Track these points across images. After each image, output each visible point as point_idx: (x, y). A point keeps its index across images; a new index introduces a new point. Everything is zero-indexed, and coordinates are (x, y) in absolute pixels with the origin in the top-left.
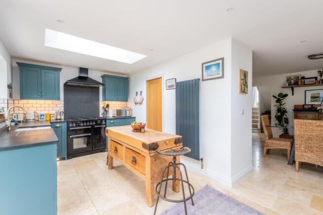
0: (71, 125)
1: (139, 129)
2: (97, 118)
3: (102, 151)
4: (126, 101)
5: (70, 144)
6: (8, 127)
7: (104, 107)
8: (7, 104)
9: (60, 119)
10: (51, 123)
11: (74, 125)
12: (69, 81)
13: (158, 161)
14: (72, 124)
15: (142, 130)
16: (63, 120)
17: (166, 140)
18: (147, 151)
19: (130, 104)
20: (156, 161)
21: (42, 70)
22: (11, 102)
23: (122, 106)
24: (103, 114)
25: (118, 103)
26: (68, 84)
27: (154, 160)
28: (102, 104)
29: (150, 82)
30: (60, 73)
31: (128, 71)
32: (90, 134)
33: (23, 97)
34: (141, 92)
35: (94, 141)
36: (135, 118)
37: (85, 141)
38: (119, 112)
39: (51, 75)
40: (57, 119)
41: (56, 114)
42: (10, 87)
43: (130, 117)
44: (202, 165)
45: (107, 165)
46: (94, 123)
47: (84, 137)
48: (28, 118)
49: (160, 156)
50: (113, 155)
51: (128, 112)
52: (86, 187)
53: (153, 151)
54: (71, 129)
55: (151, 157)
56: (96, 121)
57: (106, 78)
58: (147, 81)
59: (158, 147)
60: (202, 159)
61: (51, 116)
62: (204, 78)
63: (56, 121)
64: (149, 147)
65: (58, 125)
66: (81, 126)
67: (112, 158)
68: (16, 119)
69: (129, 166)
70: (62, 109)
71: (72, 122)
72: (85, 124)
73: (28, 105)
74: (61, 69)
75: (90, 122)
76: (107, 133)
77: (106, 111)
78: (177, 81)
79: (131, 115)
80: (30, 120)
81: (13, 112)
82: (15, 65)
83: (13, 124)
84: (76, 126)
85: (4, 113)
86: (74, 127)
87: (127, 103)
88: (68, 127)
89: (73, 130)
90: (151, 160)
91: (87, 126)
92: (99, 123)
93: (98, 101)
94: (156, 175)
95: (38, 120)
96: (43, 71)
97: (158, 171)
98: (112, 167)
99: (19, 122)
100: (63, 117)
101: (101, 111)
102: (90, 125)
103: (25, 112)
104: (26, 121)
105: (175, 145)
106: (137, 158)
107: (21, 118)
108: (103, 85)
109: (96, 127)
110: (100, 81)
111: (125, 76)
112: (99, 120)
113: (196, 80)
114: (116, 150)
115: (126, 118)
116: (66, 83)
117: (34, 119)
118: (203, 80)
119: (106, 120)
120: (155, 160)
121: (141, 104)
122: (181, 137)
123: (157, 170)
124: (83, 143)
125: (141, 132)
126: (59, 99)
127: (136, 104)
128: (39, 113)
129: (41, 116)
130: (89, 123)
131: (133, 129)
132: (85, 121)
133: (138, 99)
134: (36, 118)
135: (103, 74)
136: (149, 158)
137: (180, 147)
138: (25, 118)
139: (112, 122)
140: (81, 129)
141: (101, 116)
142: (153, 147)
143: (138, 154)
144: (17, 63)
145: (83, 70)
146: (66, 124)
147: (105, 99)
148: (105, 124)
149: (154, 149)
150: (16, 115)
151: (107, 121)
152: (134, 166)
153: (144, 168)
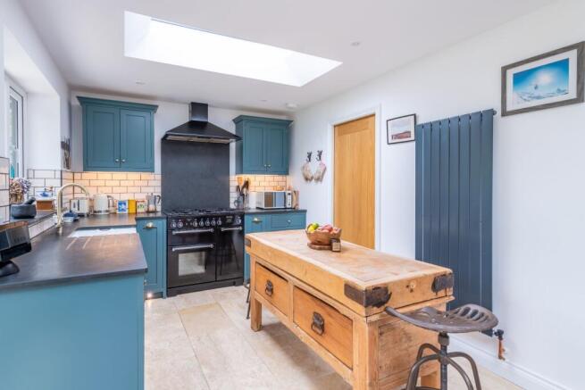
0: (174, 226)
1: (326, 242)
2: (224, 212)
3: (234, 284)
4: (286, 172)
5: (172, 264)
6: (58, 228)
7: (238, 187)
8: (59, 181)
9: (155, 212)
10: (137, 219)
11: (181, 225)
12: (171, 131)
13: (388, 337)
14: (177, 222)
15: (334, 244)
16: (159, 214)
17: (410, 281)
18: (360, 309)
19: (294, 180)
20: (383, 337)
21: (122, 111)
22: (68, 175)
23: (276, 184)
24: (238, 201)
25: (269, 177)
26: (169, 138)
27: (376, 333)
28: (235, 180)
29: (342, 128)
30: (155, 115)
31: (291, 105)
32: (211, 246)
33: (88, 166)
34: (320, 154)
35: (219, 259)
36: (305, 211)
37: (200, 260)
38: (269, 198)
39: (139, 119)
40: (148, 212)
41: (146, 201)
42: (66, 146)
43: (294, 210)
44: (501, 350)
45: (248, 318)
46: (220, 222)
47: (201, 250)
48: (97, 209)
49: (393, 321)
50: (261, 299)
51: (289, 198)
52: (205, 371)
53: (375, 309)
54: (174, 233)
55: (370, 324)
56: (223, 217)
57: (244, 122)
58: (335, 126)
59: (389, 297)
60: (500, 334)
61: (138, 204)
62: (509, 108)
63: (146, 216)
64: (367, 298)
65: (150, 225)
66: (195, 228)
67: (259, 306)
68: (75, 210)
69: (304, 334)
70: (158, 191)
71: (177, 219)
72: (202, 223)
73: (98, 183)
74: (157, 106)
75: (211, 218)
76: (250, 246)
77: (242, 195)
78: (420, 122)
79: (297, 205)
80: (100, 212)
81: (71, 197)
82: (76, 103)
83: (69, 220)
84: (185, 227)
85: (54, 198)
86: (180, 229)
87: (288, 177)
88: (169, 230)
89: (177, 235)
90: (371, 334)
91: (205, 227)
92: (229, 221)
93: (227, 173)
94: (382, 376)
95: (116, 213)
96: (124, 113)
97: (388, 362)
98: (258, 326)
99: (82, 216)
100: (159, 208)
101: (234, 196)
102: (211, 226)
103: (91, 196)
104: (93, 214)
105: (433, 295)
106: (327, 319)
107: (84, 209)
108: (237, 138)
109: (223, 229)
110: (232, 129)
111: (284, 118)
112: (229, 215)
113: (481, 114)
114: (270, 289)
115: (285, 211)
116: (166, 135)
117: (107, 211)
118: (505, 113)
119: (242, 216)
120: (381, 334)
121: (319, 179)
122: (449, 271)
123: (386, 361)
124: (197, 261)
125: (331, 249)
126: (151, 170)
127: (307, 179)
128: (117, 198)
129: (120, 204)
130: (210, 221)
131: (309, 241)
132: (202, 217)
133: (314, 168)
134: (112, 209)
135: (236, 114)
136: (367, 328)
137: (447, 300)
138: (91, 207)
139: (256, 219)
140: (193, 234)
141: (232, 206)
142: (377, 298)
143: (328, 309)
144: (79, 98)
145: (199, 108)
146: (165, 221)
147: (240, 170)
148: (242, 224)
149: (379, 304)
150: (76, 201)
151: (246, 217)
152: (319, 338)
153: (349, 349)
